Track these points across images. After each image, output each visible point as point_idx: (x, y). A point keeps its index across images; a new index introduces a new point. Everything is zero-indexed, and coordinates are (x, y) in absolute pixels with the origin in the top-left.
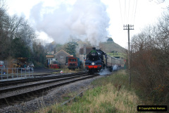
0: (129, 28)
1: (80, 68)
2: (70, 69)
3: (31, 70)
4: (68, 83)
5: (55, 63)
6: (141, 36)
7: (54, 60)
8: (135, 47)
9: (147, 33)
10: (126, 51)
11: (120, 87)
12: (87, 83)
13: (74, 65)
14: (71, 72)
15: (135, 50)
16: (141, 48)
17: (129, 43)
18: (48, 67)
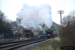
0: (61, 12)
1: (32, 36)
2: (26, 37)
3: (2, 38)
4: (25, 45)
5: (17, 33)
6: (69, 17)
7: (16, 31)
8: (65, 23)
9: (72, 15)
10: (59, 26)
11: (56, 48)
12: (36, 46)
13: (28, 34)
14: (26, 39)
15: (65, 26)
16: (68, 25)
17: (61, 21)
18: (13, 36)
